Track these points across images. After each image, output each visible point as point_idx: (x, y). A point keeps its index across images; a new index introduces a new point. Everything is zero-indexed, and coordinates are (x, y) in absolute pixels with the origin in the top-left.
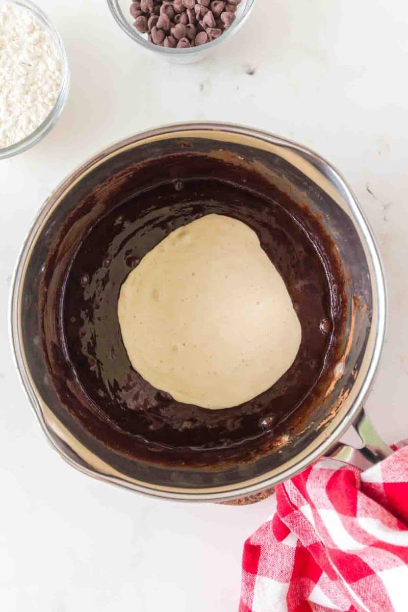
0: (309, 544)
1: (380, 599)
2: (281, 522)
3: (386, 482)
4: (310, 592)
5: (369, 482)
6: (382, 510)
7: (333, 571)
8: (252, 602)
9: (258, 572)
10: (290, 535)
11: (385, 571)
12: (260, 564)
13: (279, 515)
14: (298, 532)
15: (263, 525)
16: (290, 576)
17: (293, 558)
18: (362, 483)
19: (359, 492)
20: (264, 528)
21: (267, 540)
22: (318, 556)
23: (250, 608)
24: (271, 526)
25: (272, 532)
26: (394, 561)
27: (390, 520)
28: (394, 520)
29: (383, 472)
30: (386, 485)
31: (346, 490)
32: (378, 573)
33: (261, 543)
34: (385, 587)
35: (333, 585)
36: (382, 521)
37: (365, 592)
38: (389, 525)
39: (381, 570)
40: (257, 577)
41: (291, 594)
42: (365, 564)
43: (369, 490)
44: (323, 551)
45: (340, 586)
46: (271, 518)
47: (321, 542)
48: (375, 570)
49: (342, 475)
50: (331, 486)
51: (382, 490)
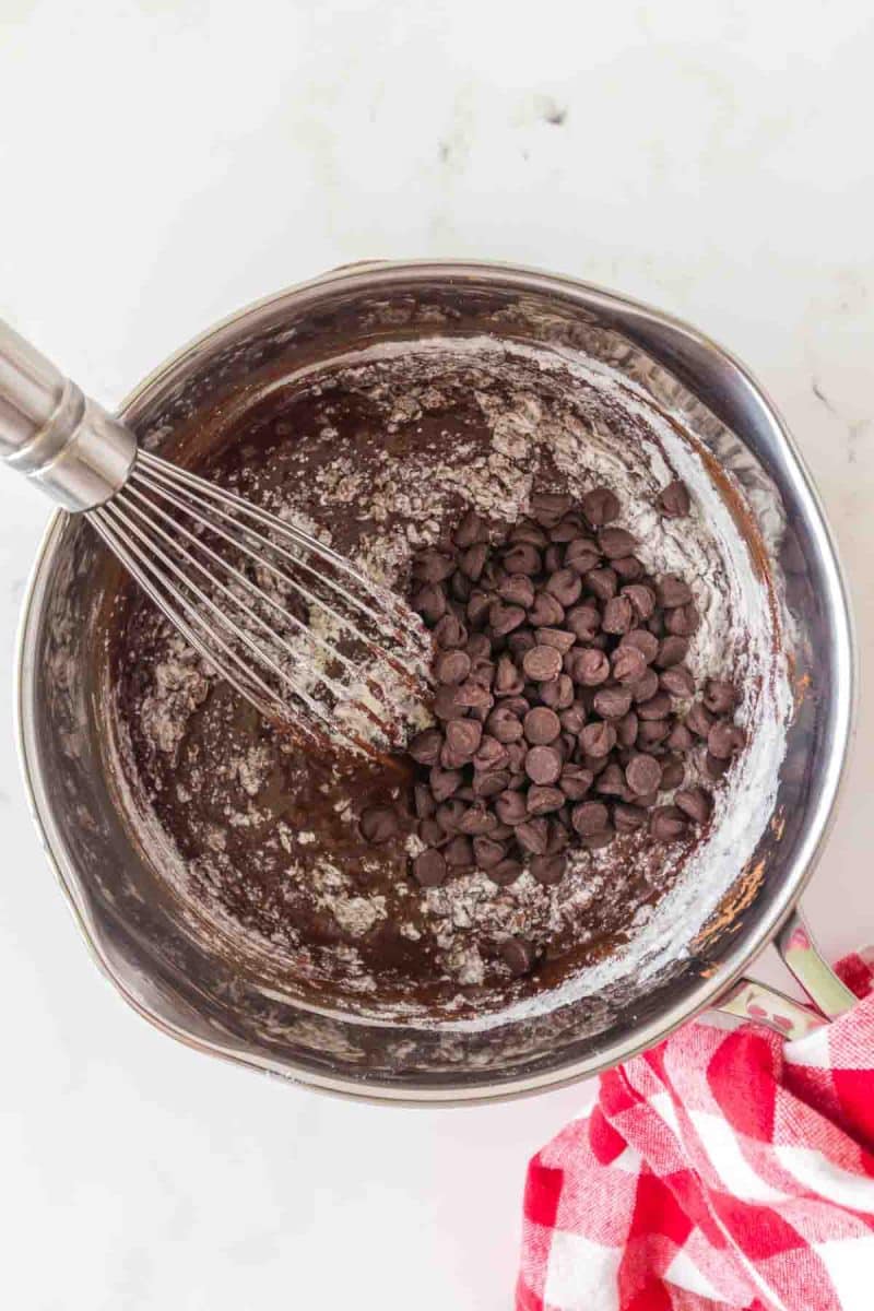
0: (666, 1173)
1: (819, 1298)
2: (607, 1126)
3: (839, 1068)
4: (667, 1263)
5: (801, 1064)
6: (828, 1128)
7: (719, 1233)
8: (543, 1283)
9: (559, 1223)
10: (626, 1152)
11: (830, 1243)
12: (563, 1208)
13: (603, 1111)
14: (644, 1147)
15: (569, 1125)
16: (625, 1233)
17: (633, 1196)
18: (786, 1066)
19: (779, 1089)
20: (571, 1133)
21: (578, 1161)
22: (687, 1198)
23: (539, 1295)
24: (586, 1130)
25: (588, 1146)
26: (851, 1225)
27: (843, 1151)
28: (854, 1151)
29: (833, 1046)
30: (838, 1074)
31: (752, 1083)
32: (816, 1247)
33: (565, 1165)
34: (828, 1275)
35: (717, 1256)
36: (827, 1153)
37: (786, 1280)
38: (842, 1161)
39: (822, 1241)
40: (556, 1235)
41: (627, 1266)
42: (787, 1226)
43: (799, 1082)
44: (696, 1189)
45: (733, 1261)
46: (586, 1112)
47: (694, 1170)
48: (808, 1240)
49: (743, 1046)
50: (718, 1068)
51: (829, 1083)
